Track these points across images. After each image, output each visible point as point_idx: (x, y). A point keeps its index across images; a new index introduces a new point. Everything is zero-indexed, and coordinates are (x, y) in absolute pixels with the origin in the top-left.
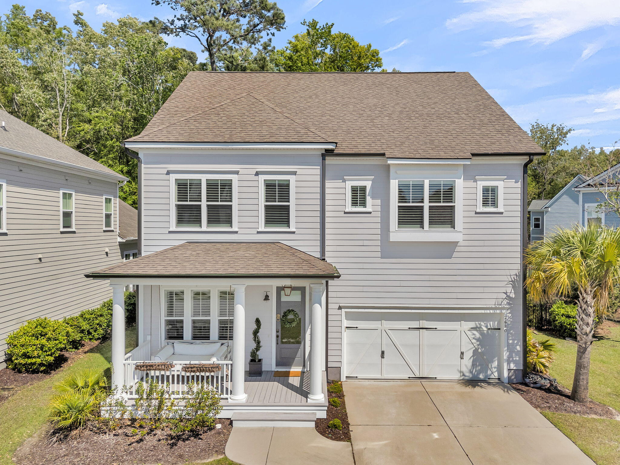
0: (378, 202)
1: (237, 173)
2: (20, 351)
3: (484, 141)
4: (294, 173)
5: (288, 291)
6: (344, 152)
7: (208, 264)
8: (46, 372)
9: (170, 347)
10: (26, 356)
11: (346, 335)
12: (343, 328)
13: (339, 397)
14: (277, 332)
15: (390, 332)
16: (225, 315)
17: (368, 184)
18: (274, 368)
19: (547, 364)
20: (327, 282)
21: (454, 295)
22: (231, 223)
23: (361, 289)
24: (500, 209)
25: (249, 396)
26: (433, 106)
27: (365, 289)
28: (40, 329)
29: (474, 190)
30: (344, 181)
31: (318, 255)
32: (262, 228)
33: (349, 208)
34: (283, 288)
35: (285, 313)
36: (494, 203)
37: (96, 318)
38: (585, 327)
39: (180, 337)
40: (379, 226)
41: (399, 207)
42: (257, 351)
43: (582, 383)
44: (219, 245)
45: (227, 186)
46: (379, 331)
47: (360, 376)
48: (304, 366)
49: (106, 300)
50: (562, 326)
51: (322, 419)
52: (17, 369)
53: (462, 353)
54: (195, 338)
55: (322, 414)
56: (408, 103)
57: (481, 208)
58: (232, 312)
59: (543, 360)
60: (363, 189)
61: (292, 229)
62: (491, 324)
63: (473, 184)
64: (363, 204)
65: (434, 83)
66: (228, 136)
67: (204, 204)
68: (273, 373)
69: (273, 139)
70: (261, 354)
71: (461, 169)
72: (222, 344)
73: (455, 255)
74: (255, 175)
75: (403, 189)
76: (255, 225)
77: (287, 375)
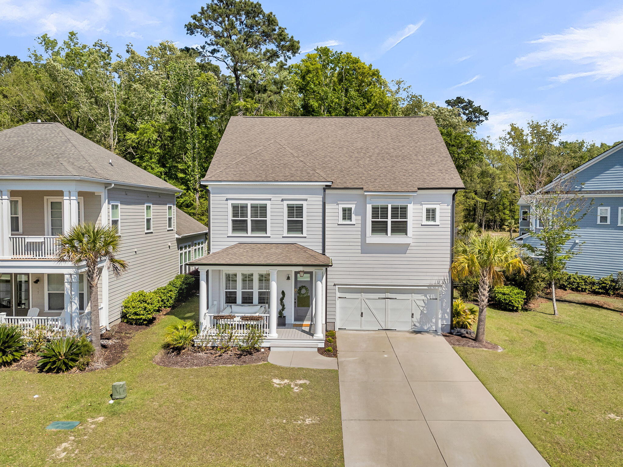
0: (360, 218)
1: (270, 200)
2: (133, 310)
3: (428, 178)
4: (306, 200)
5: (302, 274)
6: (337, 187)
7: (255, 257)
8: (147, 325)
9: (229, 308)
10: (136, 314)
11: (338, 302)
12: (337, 298)
13: (333, 338)
14: (295, 299)
15: (366, 300)
16: (262, 289)
17: (353, 207)
18: (293, 322)
19: (471, 323)
20: (326, 269)
22: (266, 231)
23: (348, 273)
24: (437, 222)
25: (279, 335)
26: (401, 149)
27: (351, 273)
28: (141, 297)
29: (420, 211)
30: (338, 204)
31: (321, 252)
32: (286, 235)
33: (341, 222)
34: (299, 272)
35: (300, 288)
36: (434, 219)
37: (168, 292)
38: (482, 297)
39: (235, 302)
40: (360, 233)
41: (372, 221)
42: (282, 311)
43: (481, 331)
44: (259, 245)
45: (264, 208)
46: (360, 300)
47: (347, 328)
48: (312, 321)
49: (170, 280)
50: (500, 301)
51: (322, 347)
52: (129, 322)
53: (413, 314)
54: (243, 303)
55: (322, 345)
56: (384, 146)
57: (425, 222)
58: (268, 287)
59: (469, 321)
60: (350, 209)
61: (304, 235)
62: (432, 296)
63: (420, 207)
64: (350, 219)
65: (406, 127)
66: (264, 176)
67: (249, 219)
68: (292, 325)
69: (293, 179)
70: (285, 313)
71: (412, 198)
72: (261, 307)
73: (408, 251)
74: (281, 201)
75: (375, 210)
76: (281, 233)
77: (301, 325)
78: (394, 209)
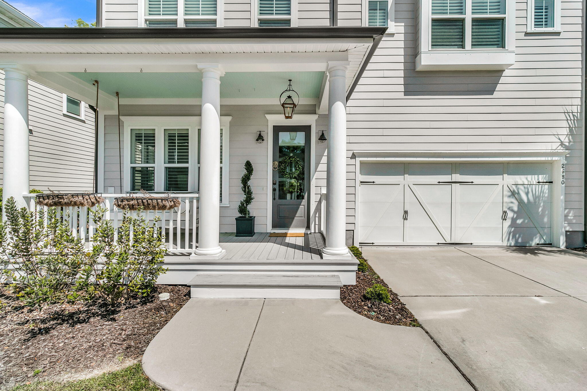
11: (360, 192)
12: (358, 183)
14: (274, 184)
15: (414, 188)
18: (269, 229)
24: (557, 28)
36: (549, 21)
41: (433, 19)
42: (247, 205)
46: (401, 186)
47: (376, 242)
48: (308, 227)
51: (349, 286)
53: (505, 213)
57: (532, 28)
68: (268, 235)
70: (253, 209)
73: (499, 87)
77: (285, 235)
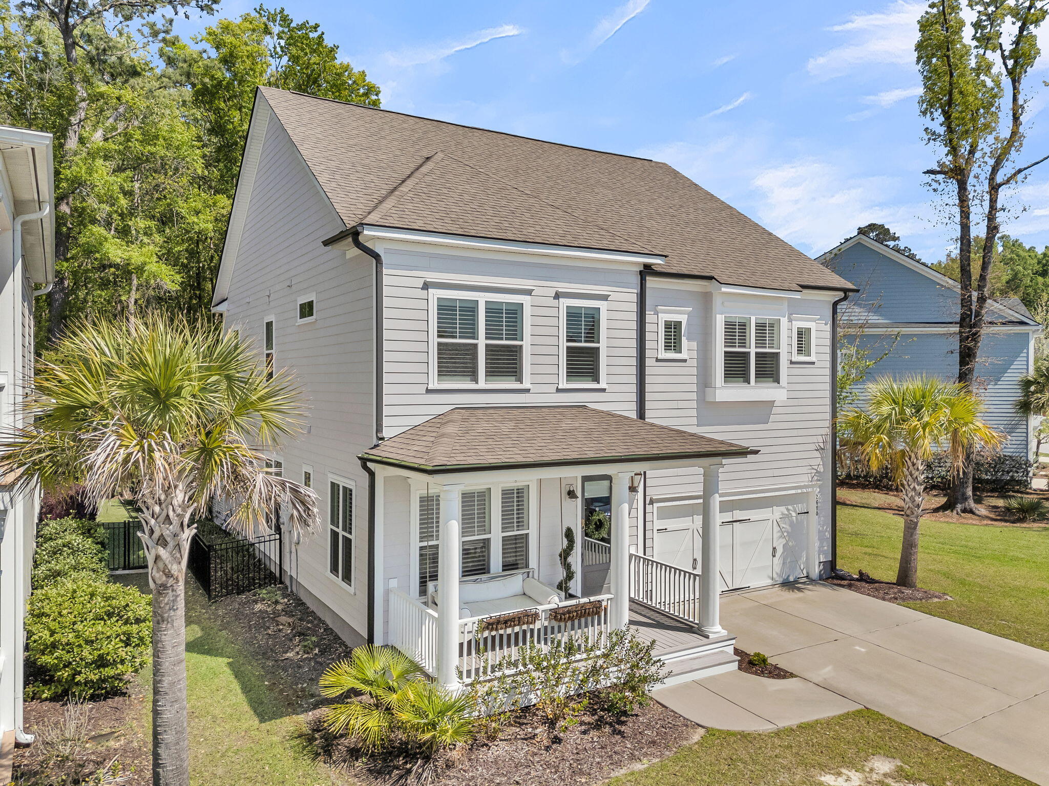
0: (695, 345)
1: (530, 293)
4: (606, 298)
12: (655, 532)
14: (582, 547)
17: (683, 319)
21: (770, 473)
22: (521, 375)
24: (813, 358)
29: (790, 333)
30: (659, 313)
32: (563, 384)
33: (663, 353)
40: (695, 379)
41: (726, 352)
45: (515, 313)
46: (691, 530)
53: (774, 548)
57: (795, 356)
58: (521, 523)
60: (678, 326)
61: (602, 385)
62: (800, 508)
63: (789, 325)
64: (678, 348)
67: (482, 342)
71: (786, 304)
73: (771, 418)
74: (555, 298)
75: (730, 326)
76: (553, 379)
78: (761, 327)
